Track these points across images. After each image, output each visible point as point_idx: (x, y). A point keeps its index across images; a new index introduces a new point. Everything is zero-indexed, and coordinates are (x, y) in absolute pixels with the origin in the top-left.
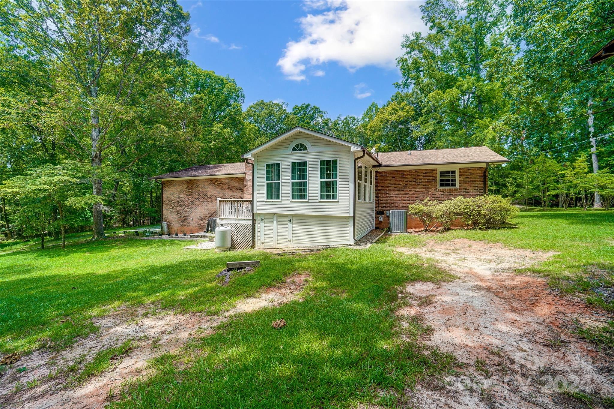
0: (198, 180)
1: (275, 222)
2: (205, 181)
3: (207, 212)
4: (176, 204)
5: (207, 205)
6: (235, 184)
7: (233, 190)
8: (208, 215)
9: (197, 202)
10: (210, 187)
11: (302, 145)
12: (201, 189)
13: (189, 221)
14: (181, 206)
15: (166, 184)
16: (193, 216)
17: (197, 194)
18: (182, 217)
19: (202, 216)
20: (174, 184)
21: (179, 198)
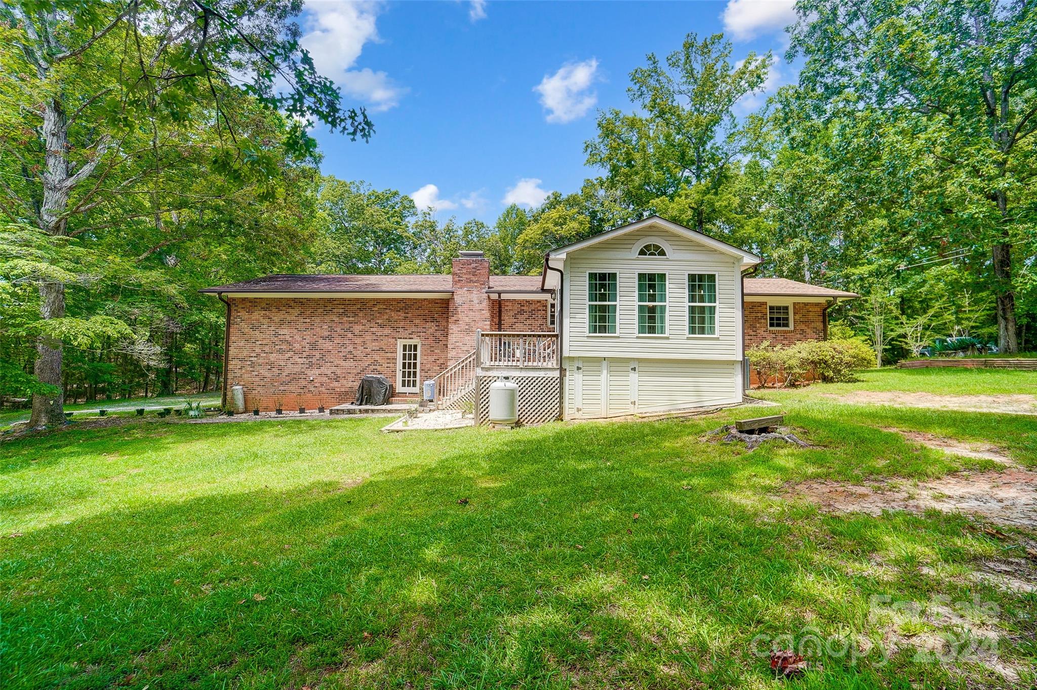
0: (331, 300)
1: (605, 372)
2: (347, 302)
3: (350, 363)
4: (267, 349)
5: (352, 349)
6: (421, 312)
7: (417, 321)
8: (355, 371)
9: (328, 345)
10: (361, 314)
11: (657, 247)
12: (336, 319)
13: (304, 383)
14: (281, 351)
15: (241, 306)
16: (313, 374)
17: (326, 327)
18: (284, 374)
19: (339, 372)
20: (264, 305)
21: (276, 335)
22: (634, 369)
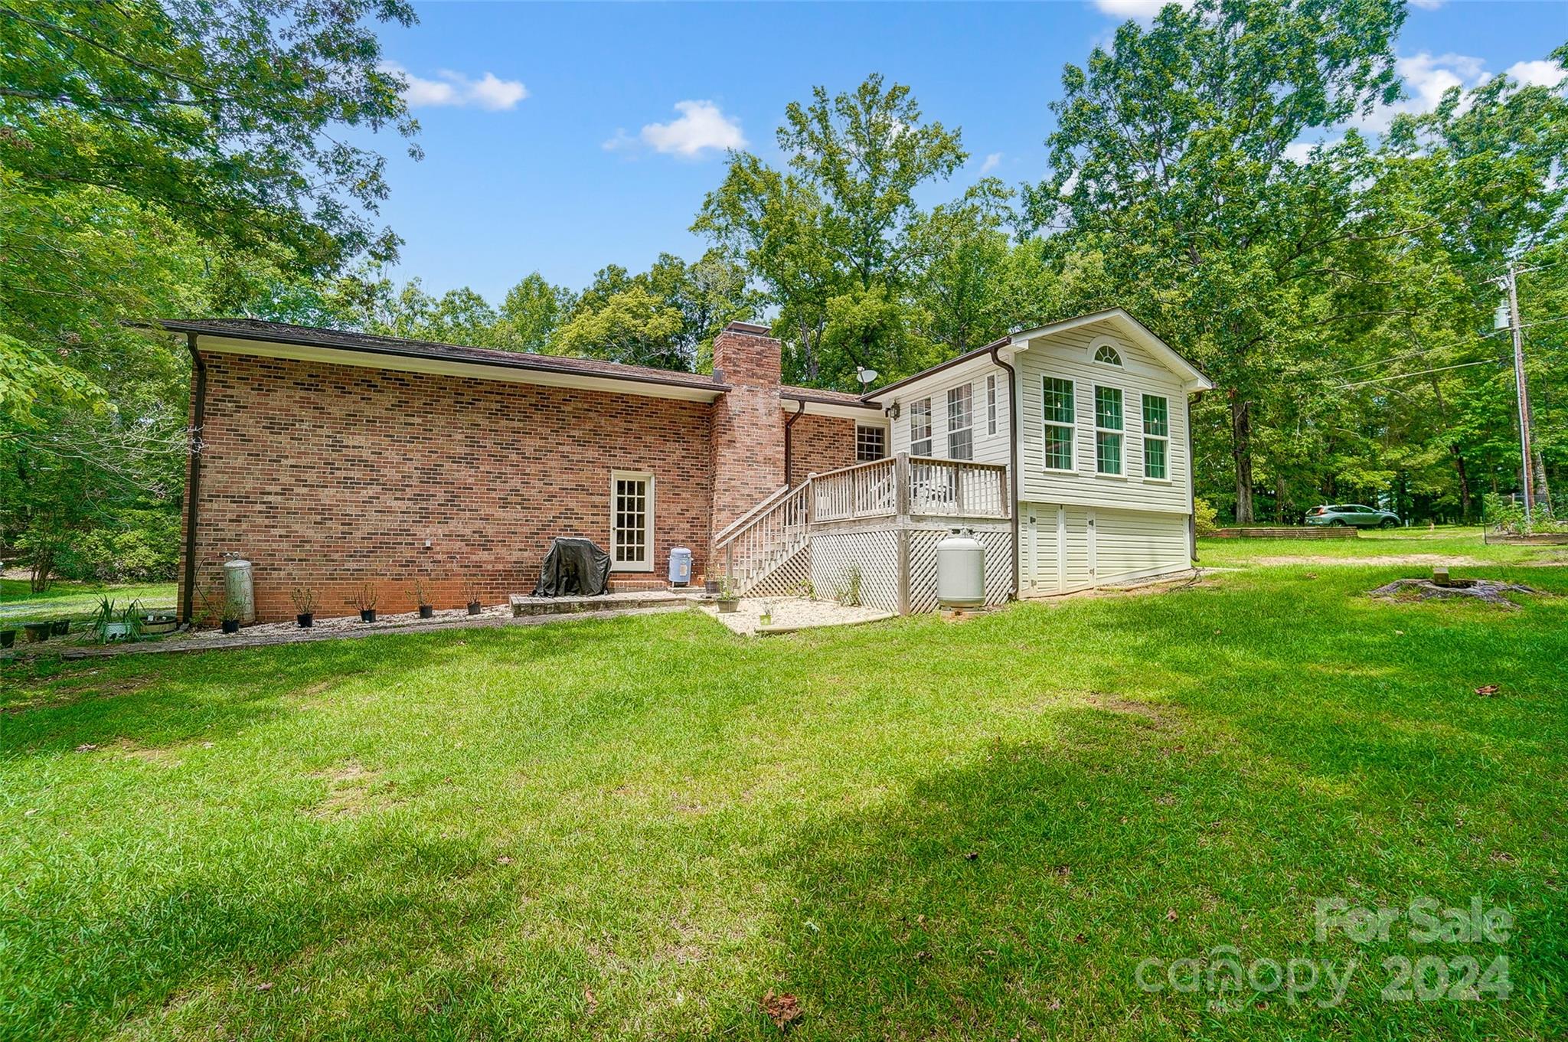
0: (471, 383)
1: (1062, 526)
2: (508, 390)
3: (514, 514)
4: (311, 477)
5: (519, 486)
6: (655, 422)
7: (648, 439)
8: (526, 529)
9: (464, 474)
10: (537, 417)
11: (1112, 352)
12: (484, 423)
13: (408, 554)
14: (347, 483)
15: (234, 373)
16: (429, 534)
17: (459, 437)
18: (359, 534)
19: (490, 530)
20: (303, 377)
21: (337, 446)
22: (1091, 523)
